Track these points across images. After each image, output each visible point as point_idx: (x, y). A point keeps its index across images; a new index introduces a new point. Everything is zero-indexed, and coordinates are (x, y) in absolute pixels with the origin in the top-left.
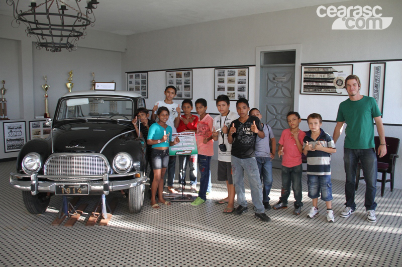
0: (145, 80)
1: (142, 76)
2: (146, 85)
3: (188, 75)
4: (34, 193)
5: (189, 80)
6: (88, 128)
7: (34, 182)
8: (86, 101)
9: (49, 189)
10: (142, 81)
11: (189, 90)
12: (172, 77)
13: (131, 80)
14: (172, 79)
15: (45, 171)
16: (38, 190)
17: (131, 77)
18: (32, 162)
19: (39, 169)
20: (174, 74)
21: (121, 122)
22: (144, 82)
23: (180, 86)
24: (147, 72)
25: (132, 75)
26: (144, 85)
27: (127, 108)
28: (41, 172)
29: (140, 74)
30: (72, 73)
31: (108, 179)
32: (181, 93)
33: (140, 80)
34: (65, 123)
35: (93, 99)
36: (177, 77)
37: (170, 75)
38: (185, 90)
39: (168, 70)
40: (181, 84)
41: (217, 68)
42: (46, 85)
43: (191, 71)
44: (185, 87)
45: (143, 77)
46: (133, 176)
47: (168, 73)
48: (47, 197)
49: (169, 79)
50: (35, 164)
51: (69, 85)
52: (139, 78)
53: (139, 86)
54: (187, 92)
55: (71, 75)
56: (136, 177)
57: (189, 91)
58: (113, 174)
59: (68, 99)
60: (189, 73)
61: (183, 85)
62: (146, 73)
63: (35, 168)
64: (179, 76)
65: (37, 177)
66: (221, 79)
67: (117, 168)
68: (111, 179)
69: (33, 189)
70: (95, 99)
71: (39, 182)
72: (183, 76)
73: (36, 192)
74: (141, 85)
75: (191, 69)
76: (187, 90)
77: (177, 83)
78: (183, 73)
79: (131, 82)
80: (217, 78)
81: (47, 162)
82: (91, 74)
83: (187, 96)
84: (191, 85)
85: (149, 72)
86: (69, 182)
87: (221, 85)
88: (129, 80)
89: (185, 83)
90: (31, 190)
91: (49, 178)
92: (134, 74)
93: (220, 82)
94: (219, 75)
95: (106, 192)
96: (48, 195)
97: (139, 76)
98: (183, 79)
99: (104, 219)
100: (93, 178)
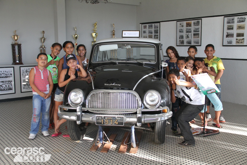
0: (158, 30)
1: (154, 26)
2: (159, 34)
3: (198, 23)
4: (78, 123)
5: (198, 29)
6: (118, 69)
7: (79, 113)
8: (115, 47)
9: (91, 120)
10: (155, 30)
11: (198, 37)
12: (182, 26)
13: (145, 30)
14: (182, 28)
15: (87, 105)
16: (82, 121)
17: (145, 27)
18: (76, 97)
19: (82, 103)
20: (185, 23)
21: (146, 64)
22: (156, 32)
23: (190, 34)
24: (159, 22)
25: (146, 26)
26: (157, 34)
27: (141, 54)
28: (84, 105)
29: (153, 24)
30: (96, 25)
31: (141, 113)
32: (191, 40)
33: (153, 30)
34: (99, 65)
35: (121, 44)
36: (187, 26)
37: (180, 24)
38: (194, 37)
39: (178, 20)
40: (190, 32)
41: (226, 16)
42: (76, 35)
43: (200, 20)
44: (194, 35)
45: (156, 27)
46: (161, 111)
47: (178, 23)
48: (85, 127)
49: (179, 28)
50: (78, 98)
51: (94, 35)
52: (152, 28)
53: (152, 35)
54: (196, 39)
55: (95, 26)
56: (164, 112)
57: (198, 39)
58: (144, 108)
59: (101, 45)
60: (198, 22)
61: (193, 33)
62: (159, 24)
63: (78, 101)
64: (189, 25)
65: (81, 110)
66: (230, 26)
67: (148, 104)
68: (143, 113)
69: (78, 119)
70: (124, 45)
71: (83, 114)
72: (192, 25)
73: (81, 122)
74: (153, 34)
75: (200, 18)
76: (196, 38)
77: (187, 32)
78: (192, 22)
79: (145, 32)
80: (226, 25)
81: (89, 97)
82: (112, 26)
83: (196, 43)
84: (200, 33)
85: (161, 23)
86: (107, 114)
87: (230, 32)
88: (143, 30)
89: (194, 31)
90: (77, 120)
91: (90, 110)
92: (147, 25)
93: (228, 29)
94: (228, 23)
95: (139, 124)
96: (86, 125)
97: (152, 26)
98: (193, 28)
99: (133, 147)
100: (127, 111)
